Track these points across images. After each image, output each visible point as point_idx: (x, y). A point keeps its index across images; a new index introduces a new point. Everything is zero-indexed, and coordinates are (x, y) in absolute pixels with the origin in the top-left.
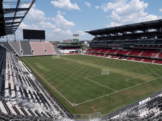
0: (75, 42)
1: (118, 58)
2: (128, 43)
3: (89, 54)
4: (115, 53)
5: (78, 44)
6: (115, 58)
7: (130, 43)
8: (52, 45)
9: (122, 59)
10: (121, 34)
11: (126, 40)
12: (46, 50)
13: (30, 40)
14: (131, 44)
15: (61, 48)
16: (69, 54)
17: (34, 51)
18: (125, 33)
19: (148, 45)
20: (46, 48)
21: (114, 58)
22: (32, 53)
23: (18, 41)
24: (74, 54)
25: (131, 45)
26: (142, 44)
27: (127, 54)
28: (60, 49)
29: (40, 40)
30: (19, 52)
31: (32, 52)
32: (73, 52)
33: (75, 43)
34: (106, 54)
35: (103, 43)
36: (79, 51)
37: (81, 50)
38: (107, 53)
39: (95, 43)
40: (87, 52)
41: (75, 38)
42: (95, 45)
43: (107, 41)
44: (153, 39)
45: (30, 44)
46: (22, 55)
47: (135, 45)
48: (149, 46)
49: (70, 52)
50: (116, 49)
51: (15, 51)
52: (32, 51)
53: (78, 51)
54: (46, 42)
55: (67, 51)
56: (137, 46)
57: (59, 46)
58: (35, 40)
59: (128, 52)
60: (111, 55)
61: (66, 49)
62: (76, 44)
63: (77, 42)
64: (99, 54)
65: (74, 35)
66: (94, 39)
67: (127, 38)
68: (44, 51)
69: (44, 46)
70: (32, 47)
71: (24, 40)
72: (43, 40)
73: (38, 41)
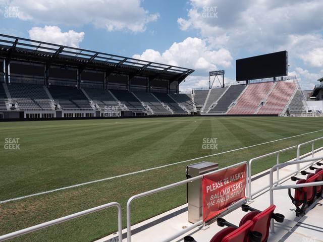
17: (234, 106)
23: (228, 86)
29: (275, 79)
30: (207, 107)
45: (245, 90)
46: (208, 111)
52: (230, 106)
58: (261, 81)
68: (259, 104)
69: (270, 92)
70: (239, 97)
71: (239, 84)
72: (282, 78)
73: (268, 82)
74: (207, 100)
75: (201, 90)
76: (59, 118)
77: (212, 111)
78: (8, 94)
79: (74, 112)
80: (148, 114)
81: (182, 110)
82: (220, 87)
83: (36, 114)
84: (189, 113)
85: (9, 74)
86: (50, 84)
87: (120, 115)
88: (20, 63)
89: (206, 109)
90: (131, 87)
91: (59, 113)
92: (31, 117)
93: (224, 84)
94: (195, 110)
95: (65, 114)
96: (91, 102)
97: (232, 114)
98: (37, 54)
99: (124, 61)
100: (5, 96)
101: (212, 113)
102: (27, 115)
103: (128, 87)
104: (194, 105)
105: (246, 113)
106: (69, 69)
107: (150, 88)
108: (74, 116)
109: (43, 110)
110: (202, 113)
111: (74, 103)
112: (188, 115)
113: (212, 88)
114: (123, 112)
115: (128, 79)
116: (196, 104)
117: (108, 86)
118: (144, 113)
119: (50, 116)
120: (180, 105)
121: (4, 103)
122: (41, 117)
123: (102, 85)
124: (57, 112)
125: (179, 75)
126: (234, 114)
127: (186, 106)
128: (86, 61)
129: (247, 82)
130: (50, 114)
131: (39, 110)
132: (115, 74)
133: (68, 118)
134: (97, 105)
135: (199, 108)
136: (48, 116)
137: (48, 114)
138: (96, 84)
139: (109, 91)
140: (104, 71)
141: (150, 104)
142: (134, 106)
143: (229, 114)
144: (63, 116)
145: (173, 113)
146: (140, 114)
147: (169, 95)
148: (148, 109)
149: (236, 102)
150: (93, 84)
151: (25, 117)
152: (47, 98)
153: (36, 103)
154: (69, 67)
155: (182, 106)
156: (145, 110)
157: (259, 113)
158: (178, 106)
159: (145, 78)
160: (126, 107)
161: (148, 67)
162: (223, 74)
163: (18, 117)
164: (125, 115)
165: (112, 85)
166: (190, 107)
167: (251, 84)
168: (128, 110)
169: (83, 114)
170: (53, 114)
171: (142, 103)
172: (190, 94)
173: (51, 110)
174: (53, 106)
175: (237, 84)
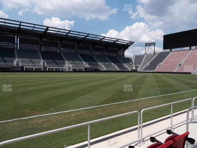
29: (190, 48)
45: (169, 55)
58: (181, 50)
68: (178, 65)
69: (187, 57)
70: (164, 60)
71: (165, 51)
72: (196, 48)
73: (186, 50)
74: (142, 62)
75: (139, 55)
76: (45, 71)
77: (145, 69)
78: (16, 56)
79: (54, 68)
80: (102, 70)
81: (125, 68)
82: (152, 53)
83: (31, 68)
84: (130, 70)
85: (18, 44)
86: (42, 50)
87: (84, 70)
88: (25, 37)
89: (142, 68)
90: (93, 53)
91: (45, 68)
92: (28, 70)
93: (155, 52)
94: (134, 68)
95: (49, 69)
96: (66, 61)
97: (158, 71)
98: (34, 32)
99: (87, 36)
100: (15, 57)
101: (145, 70)
102: (26, 68)
103: (91, 53)
104: (134, 65)
105: (168, 71)
106: (54, 41)
107: (105, 53)
108: (54, 70)
109: (35, 66)
110: (139, 70)
111: (55, 62)
112: (129, 72)
113: (147, 54)
114: (85, 69)
115: (91, 48)
116: (135, 64)
117: (78, 51)
118: (99, 69)
119: (40, 70)
120: (124, 65)
121: (13, 61)
122: (34, 70)
123: (75, 51)
124: (44, 67)
125: (125, 45)
126: (160, 71)
127: (129, 66)
128: (63, 36)
129: (171, 50)
130: (40, 69)
131: (33, 66)
132: (83, 44)
133: (51, 71)
134: (69, 64)
135: (137, 67)
136: (38, 70)
137: (38, 68)
138: (71, 51)
139: (79, 55)
140: (76, 43)
141: (104, 64)
142: (93, 65)
143: (156, 71)
144: (47, 70)
145: (119, 70)
146: (97, 70)
147: (118, 58)
148: (103, 66)
149: (162, 63)
150: (68, 51)
151: (24, 70)
152: (40, 58)
153: (32, 61)
154: (54, 40)
155: (126, 65)
156: (100, 67)
157: (178, 72)
158: (123, 65)
159: (102, 47)
160: (88, 65)
161: (103, 40)
162: (155, 45)
163: (20, 69)
164: (87, 70)
165: (80, 51)
166: (131, 66)
167: (174, 51)
168: (89, 67)
169: (60, 69)
170: (41, 69)
171: (99, 63)
172: (132, 58)
173: (40, 66)
174: (42, 63)
175: (164, 51)
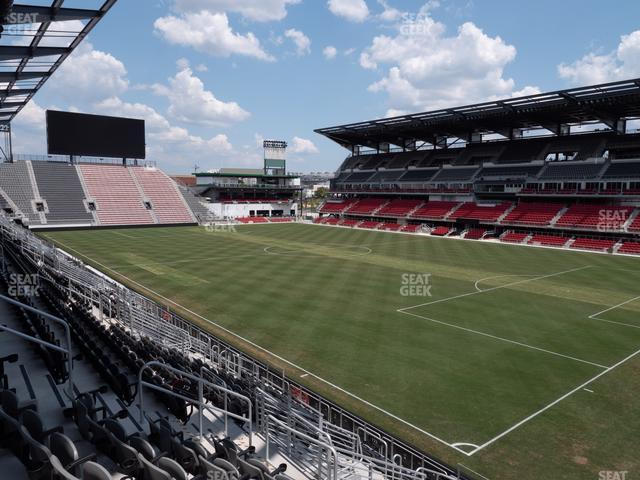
0: (270, 173)
1: (463, 235)
2: (497, 178)
3: (332, 221)
4: (447, 216)
5: (281, 181)
6: (451, 235)
7: (504, 178)
8: (175, 184)
9: (482, 240)
10: (461, 143)
11: (487, 165)
12: (152, 204)
13: (78, 157)
14: (508, 180)
15: (215, 194)
16: (251, 223)
17: (97, 208)
18: (475, 139)
19: (580, 185)
20: (148, 193)
21: (446, 237)
22: (90, 216)
23: (24, 161)
24: (269, 221)
25: (510, 183)
26: (554, 179)
27: (500, 220)
28: (211, 202)
29: (124, 161)
30: (27, 210)
31: (88, 211)
32: (265, 213)
33: (270, 178)
34: (408, 221)
35: (390, 176)
36: (287, 212)
37: (295, 206)
38: (410, 215)
39: (355, 177)
40: (321, 214)
41: (272, 154)
42: (353, 184)
43: (403, 169)
44: (596, 160)
45: (80, 175)
46: (44, 220)
47: (529, 185)
48: (583, 187)
49: (252, 212)
50: (446, 200)
51: (11, 204)
52: (87, 207)
53: (282, 211)
54: (148, 169)
55: (238, 210)
56: (533, 186)
57: (205, 188)
58: (100, 161)
59: (499, 210)
60: (430, 224)
61: (234, 199)
62: (276, 179)
63: (281, 174)
64: (377, 220)
65: (266, 144)
66: (348, 163)
67: (488, 159)
68: (143, 205)
69: (138, 184)
70: (86, 191)
72: (136, 162)
73: (113, 165)
77: (53, 219)
82: (4, 160)
89: (29, 213)
93: (11, 155)
97: (110, 223)
101: (59, 223)
126: (115, 223)
129: (71, 160)
143: (106, 224)
167: (83, 163)
175: (48, 159)
